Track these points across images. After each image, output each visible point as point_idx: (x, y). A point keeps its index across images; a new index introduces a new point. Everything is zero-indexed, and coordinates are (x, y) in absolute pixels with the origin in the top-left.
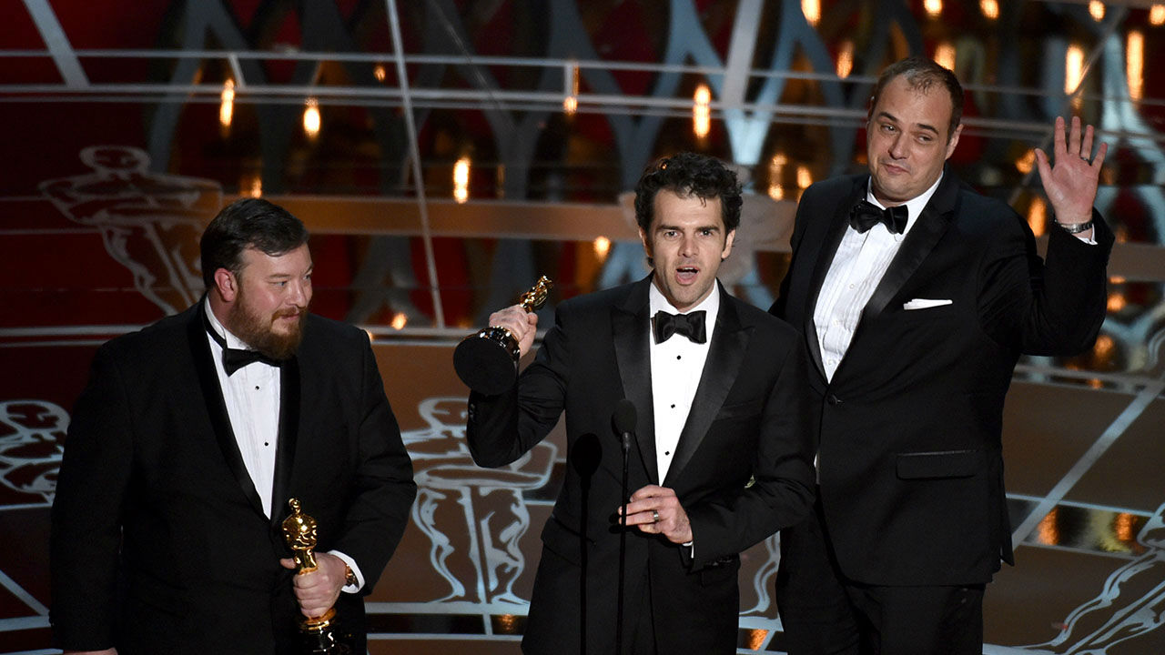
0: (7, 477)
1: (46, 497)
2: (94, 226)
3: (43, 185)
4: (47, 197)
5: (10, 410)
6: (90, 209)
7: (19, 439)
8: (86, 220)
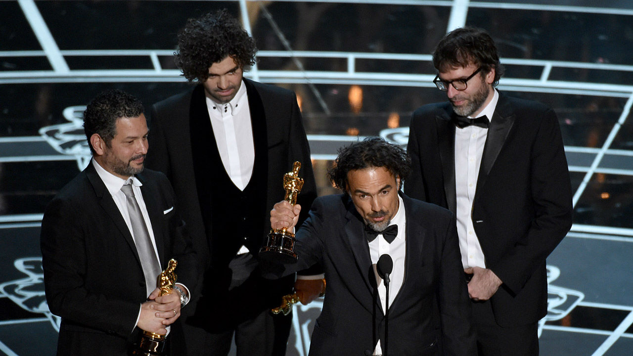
0: (24, 303)
1: (46, 314)
2: (72, 155)
3: (43, 131)
4: (45, 138)
5: (25, 263)
6: (70, 145)
7: (31, 281)
8: (68, 151)
